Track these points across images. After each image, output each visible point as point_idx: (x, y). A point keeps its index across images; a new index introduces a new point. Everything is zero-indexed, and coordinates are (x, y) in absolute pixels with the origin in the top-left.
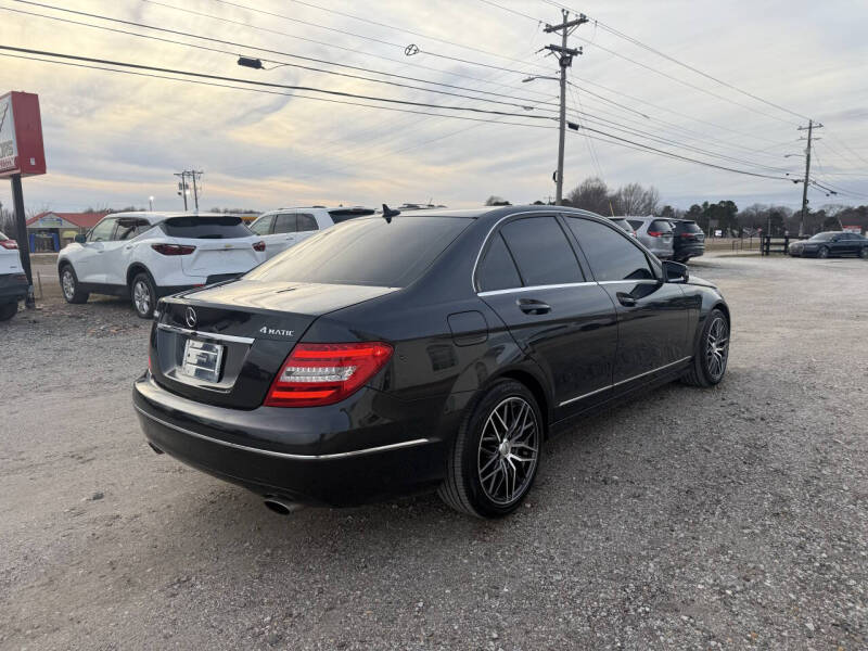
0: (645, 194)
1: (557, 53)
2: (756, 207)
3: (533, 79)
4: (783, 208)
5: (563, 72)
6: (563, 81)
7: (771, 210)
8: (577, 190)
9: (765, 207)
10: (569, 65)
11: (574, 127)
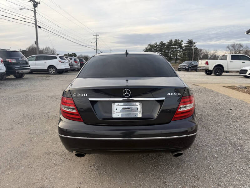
0: (52, 50)
1: (32, 2)
2: (81, 55)
3: (23, 9)
4: (87, 56)
5: (35, 9)
6: (35, 12)
7: (85, 56)
8: (29, 47)
9: (83, 55)
10: (37, 7)
11: (39, 27)
